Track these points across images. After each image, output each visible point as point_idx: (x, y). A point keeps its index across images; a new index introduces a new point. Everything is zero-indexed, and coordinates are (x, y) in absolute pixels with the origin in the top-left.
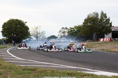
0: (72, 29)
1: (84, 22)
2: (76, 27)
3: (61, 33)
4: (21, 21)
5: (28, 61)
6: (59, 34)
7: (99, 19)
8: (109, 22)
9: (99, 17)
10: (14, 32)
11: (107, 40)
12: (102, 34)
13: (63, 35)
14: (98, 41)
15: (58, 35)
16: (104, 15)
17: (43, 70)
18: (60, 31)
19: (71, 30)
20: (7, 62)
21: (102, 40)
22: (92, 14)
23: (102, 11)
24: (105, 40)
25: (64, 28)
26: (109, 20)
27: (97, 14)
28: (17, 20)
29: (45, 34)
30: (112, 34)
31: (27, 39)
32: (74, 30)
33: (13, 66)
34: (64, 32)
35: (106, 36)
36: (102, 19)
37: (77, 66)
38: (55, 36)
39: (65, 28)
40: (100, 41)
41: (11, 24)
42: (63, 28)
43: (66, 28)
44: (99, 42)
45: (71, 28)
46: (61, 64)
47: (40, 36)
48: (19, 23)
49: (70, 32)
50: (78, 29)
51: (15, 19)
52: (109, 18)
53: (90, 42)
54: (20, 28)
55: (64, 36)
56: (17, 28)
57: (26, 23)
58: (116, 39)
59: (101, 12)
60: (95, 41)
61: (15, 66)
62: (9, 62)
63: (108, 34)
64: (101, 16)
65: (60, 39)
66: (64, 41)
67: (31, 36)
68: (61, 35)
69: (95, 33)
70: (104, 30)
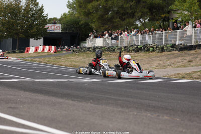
7: (24, 8)
8: (42, 15)
9: (21, 4)
11: (46, 51)
14: (24, 52)
21: (32, 49)
30: (44, 38)
36: (28, 9)
40: (28, 51)
52: (42, 7)
60: (15, 52)
70: (35, 29)
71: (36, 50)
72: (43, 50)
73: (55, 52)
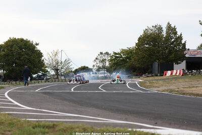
0: (117, 55)
1: (137, 42)
2: (123, 51)
3: (98, 61)
4: (29, 41)
5: (41, 112)
6: (95, 64)
7: (164, 36)
8: (181, 42)
9: (163, 33)
10: (17, 61)
11: (178, 74)
12: (170, 63)
13: (102, 66)
14: (162, 75)
15: (94, 66)
16: (172, 30)
17: (67, 126)
18: (96, 58)
19: (116, 57)
20: (5, 114)
21: (169, 73)
22: (152, 28)
23: (169, 23)
24: (174, 74)
25: (103, 53)
26: (180, 38)
27: (159, 28)
28: (22, 40)
29: (70, 64)
30: (186, 62)
31: (40, 74)
32: (121, 57)
33: (15, 121)
34: (103, 61)
35: (175, 66)
36: (168, 37)
37: (126, 120)
38: (87, 67)
39: (105, 54)
40: (166, 75)
41: (12, 46)
42: (101, 53)
43: (107, 53)
44: (164, 77)
45: (115, 54)
46: (98, 115)
47: (62, 68)
48: (25, 45)
49: (114, 59)
50: (128, 54)
51: (18, 39)
52: (181, 35)
53: (148, 77)
54: (28, 54)
55: (104, 67)
56: (22, 53)
57: (37, 44)
58: (194, 71)
59: (167, 24)
60: (157, 76)
61: (19, 121)
62: (9, 114)
63: (179, 63)
64: (167, 32)
65: (96, 73)
66: (103, 75)
67: (46, 67)
68: (98, 65)
69: (158, 61)
70: (173, 55)
71: (172, 74)
72: (176, 73)
73: (182, 75)
